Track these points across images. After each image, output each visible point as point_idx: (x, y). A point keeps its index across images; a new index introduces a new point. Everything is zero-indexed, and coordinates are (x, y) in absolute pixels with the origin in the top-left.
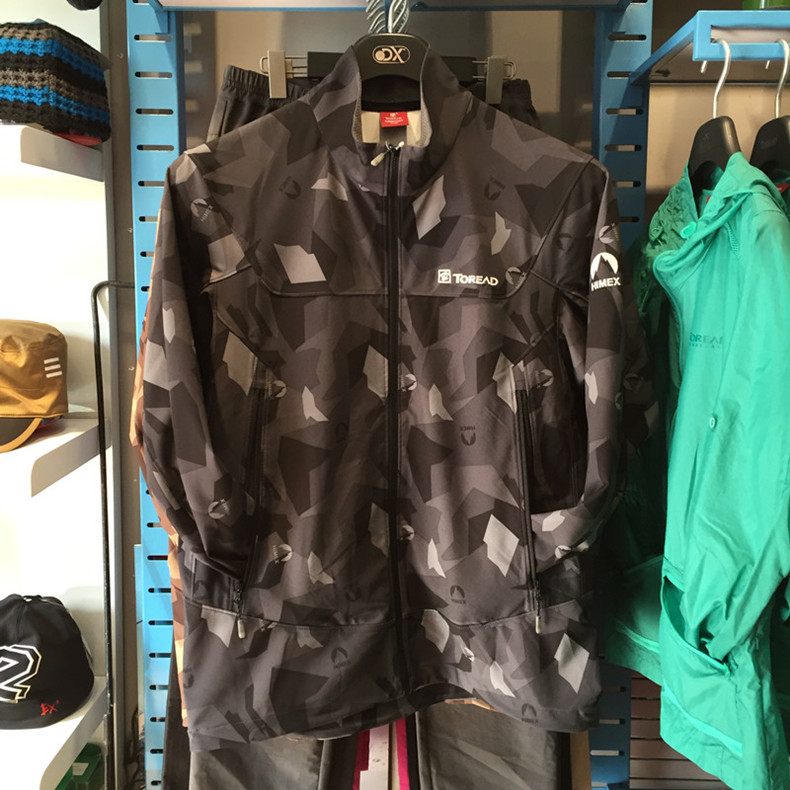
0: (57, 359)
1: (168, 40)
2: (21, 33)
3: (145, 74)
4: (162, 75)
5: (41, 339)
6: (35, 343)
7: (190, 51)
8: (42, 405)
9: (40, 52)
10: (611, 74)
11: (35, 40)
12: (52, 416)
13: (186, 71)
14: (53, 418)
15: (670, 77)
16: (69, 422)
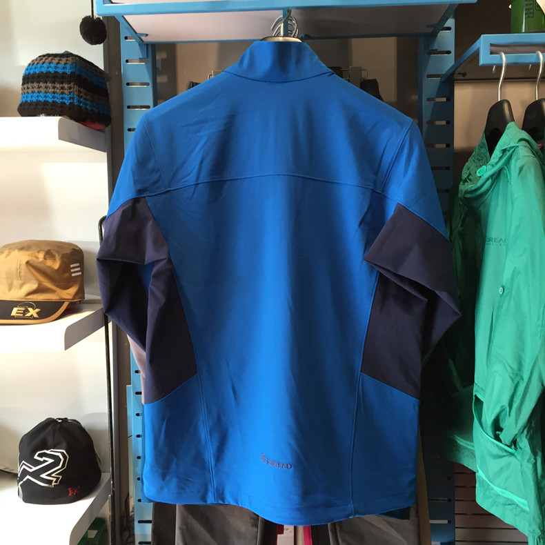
1: (147, 62)
2: (56, 60)
3: (132, 84)
5: (68, 252)
6: (63, 254)
7: (160, 69)
8: (69, 293)
9: (68, 71)
10: (429, 76)
11: (65, 64)
12: (75, 300)
13: (158, 81)
14: (75, 302)
15: (466, 77)
16: (84, 306)
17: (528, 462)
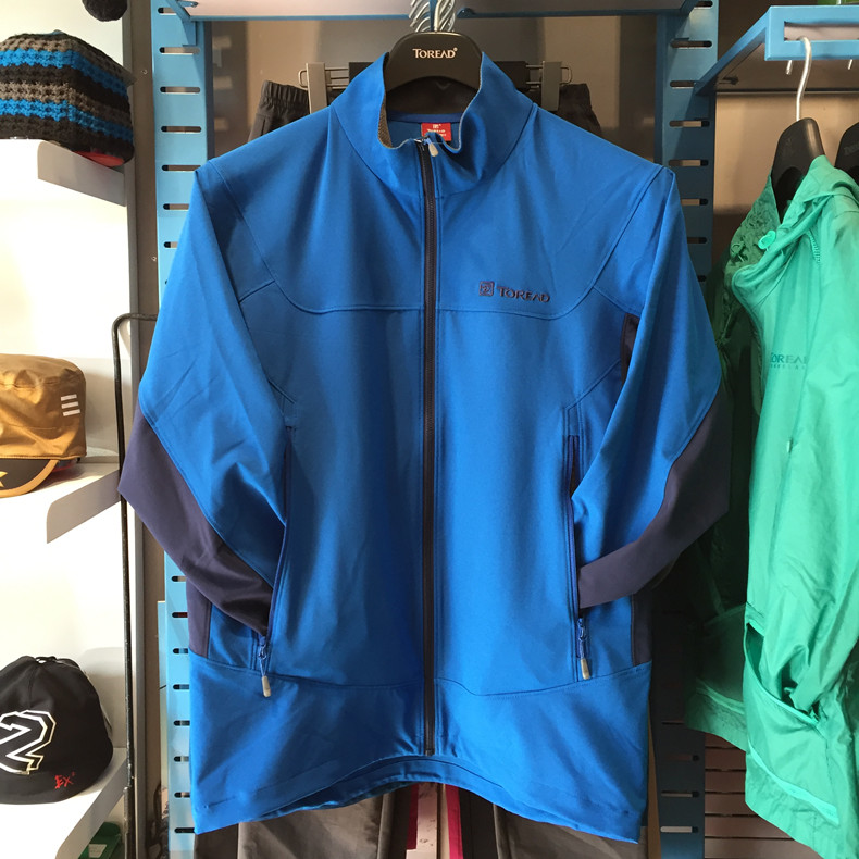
0: (75, 396)
1: (196, 53)
2: (38, 44)
3: (171, 89)
4: (189, 90)
5: (58, 375)
6: (51, 379)
7: (220, 65)
8: (59, 446)
9: (58, 64)
10: (674, 84)
11: (54, 51)
12: (69, 458)
13: (215, 86)
14: (70, 460)
15: (738, 86)
16: (86, 467)
17: (839, 740)
